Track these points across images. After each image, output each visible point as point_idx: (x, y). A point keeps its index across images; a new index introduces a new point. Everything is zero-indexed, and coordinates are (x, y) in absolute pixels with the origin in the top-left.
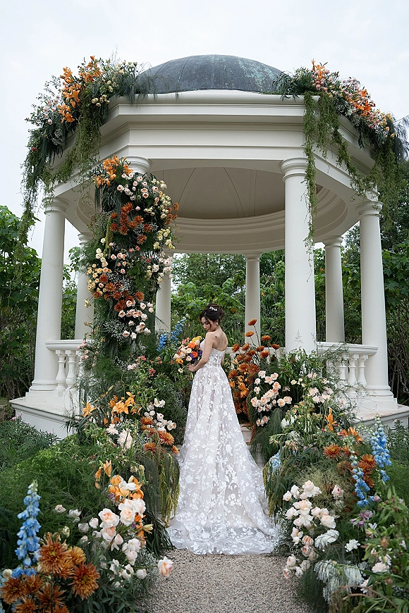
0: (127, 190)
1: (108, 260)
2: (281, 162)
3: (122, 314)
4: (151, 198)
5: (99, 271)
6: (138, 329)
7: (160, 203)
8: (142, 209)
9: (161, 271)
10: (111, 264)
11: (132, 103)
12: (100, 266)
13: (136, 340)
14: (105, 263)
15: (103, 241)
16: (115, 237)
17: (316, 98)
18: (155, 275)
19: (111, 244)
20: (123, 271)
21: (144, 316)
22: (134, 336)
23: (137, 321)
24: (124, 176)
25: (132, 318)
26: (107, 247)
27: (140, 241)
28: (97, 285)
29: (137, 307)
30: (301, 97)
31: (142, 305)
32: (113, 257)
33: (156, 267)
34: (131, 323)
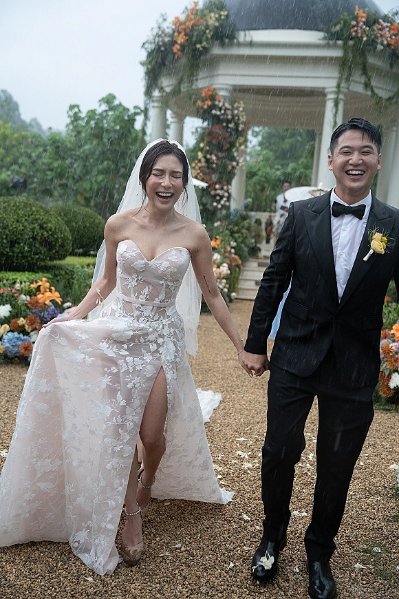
0: (218, 113)
1: (205, 157)
2: (324, 88)
3: (213, 192)
4: (233, 118)
5: (199, 165)
6: (222, 202)
7: (239, 119)
8: (227, 124)
9: (238, 164)
10: (207, 161)
11: (223, 45)
12: (200, 161)
13: (221, 209)
14: (203, 160)
15: (202, 145)
16: (209, 144)
17: (351, 43)
18: (233, 168)
19: (208, 148)
20: (214, 166)
21: (226, 194)
22: (219, 206)
23: (222, 197)
24: (217, 103)
25: (218, 195)
26: (204, 150)
27: (225, 148)
28: (198, 174)
29: (222, 189)
30: (340, 42)
31: (225, 188)
32: (208, 156)
33: (234, 163)
34: (218, 198)
